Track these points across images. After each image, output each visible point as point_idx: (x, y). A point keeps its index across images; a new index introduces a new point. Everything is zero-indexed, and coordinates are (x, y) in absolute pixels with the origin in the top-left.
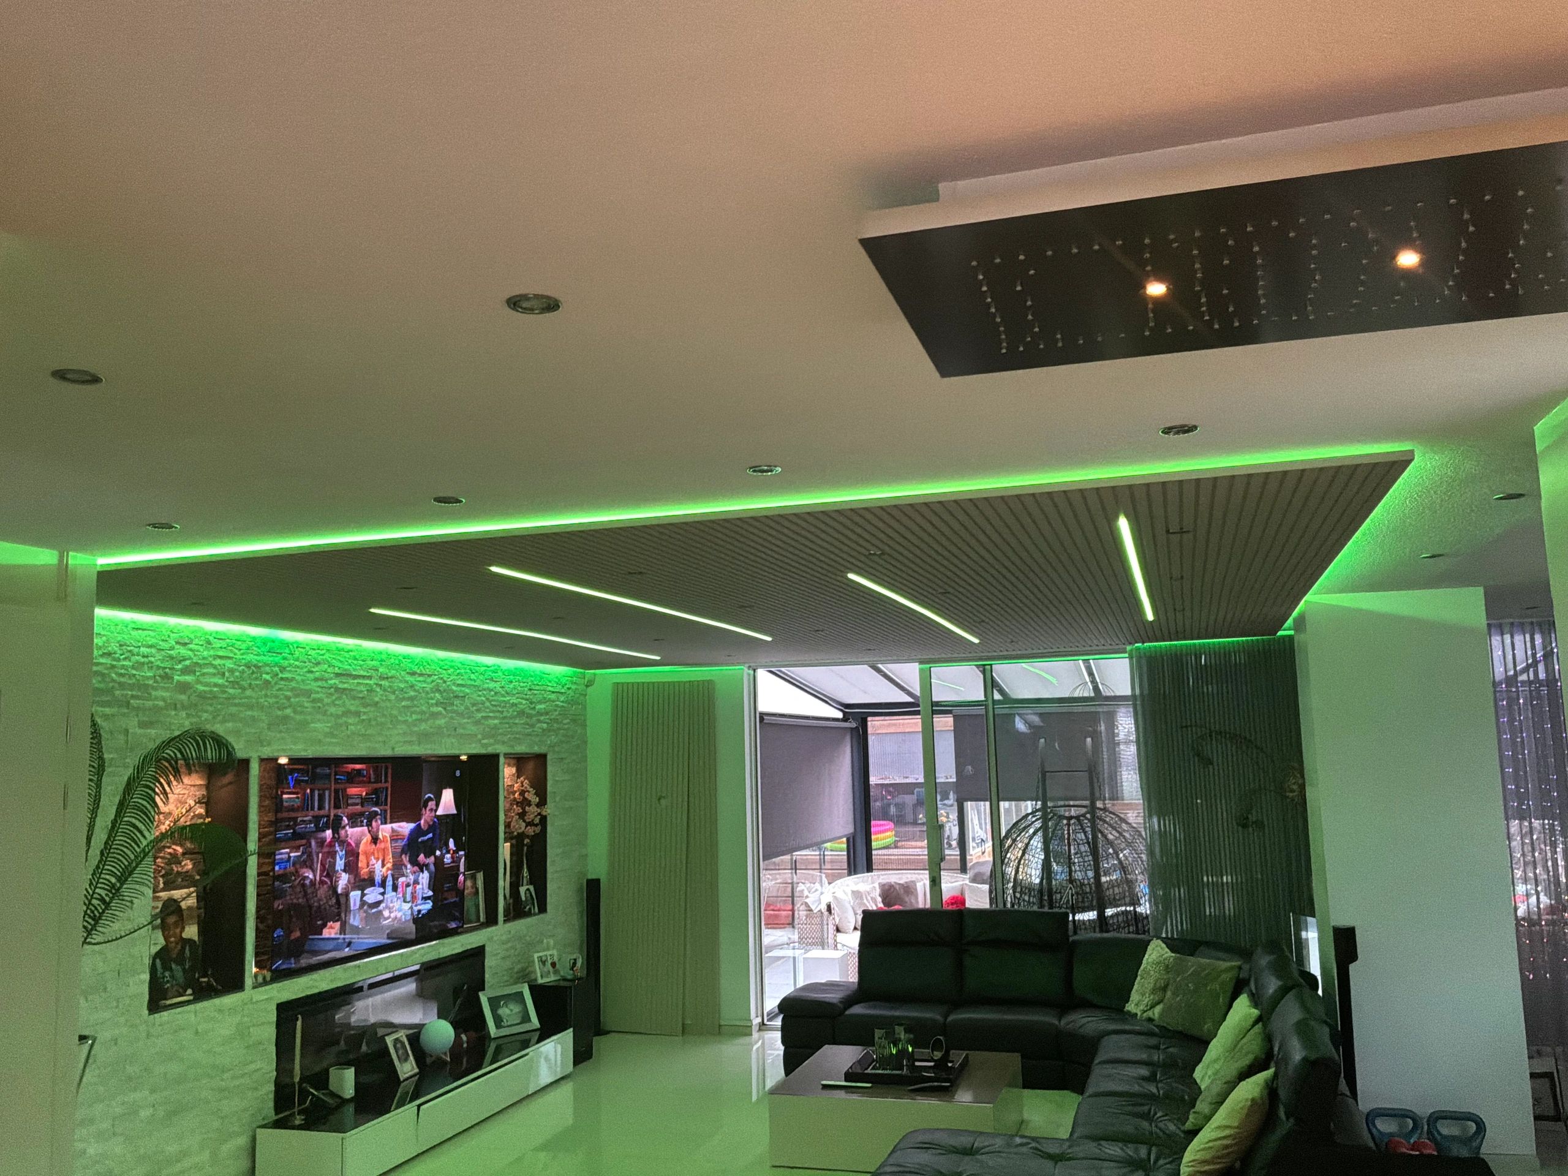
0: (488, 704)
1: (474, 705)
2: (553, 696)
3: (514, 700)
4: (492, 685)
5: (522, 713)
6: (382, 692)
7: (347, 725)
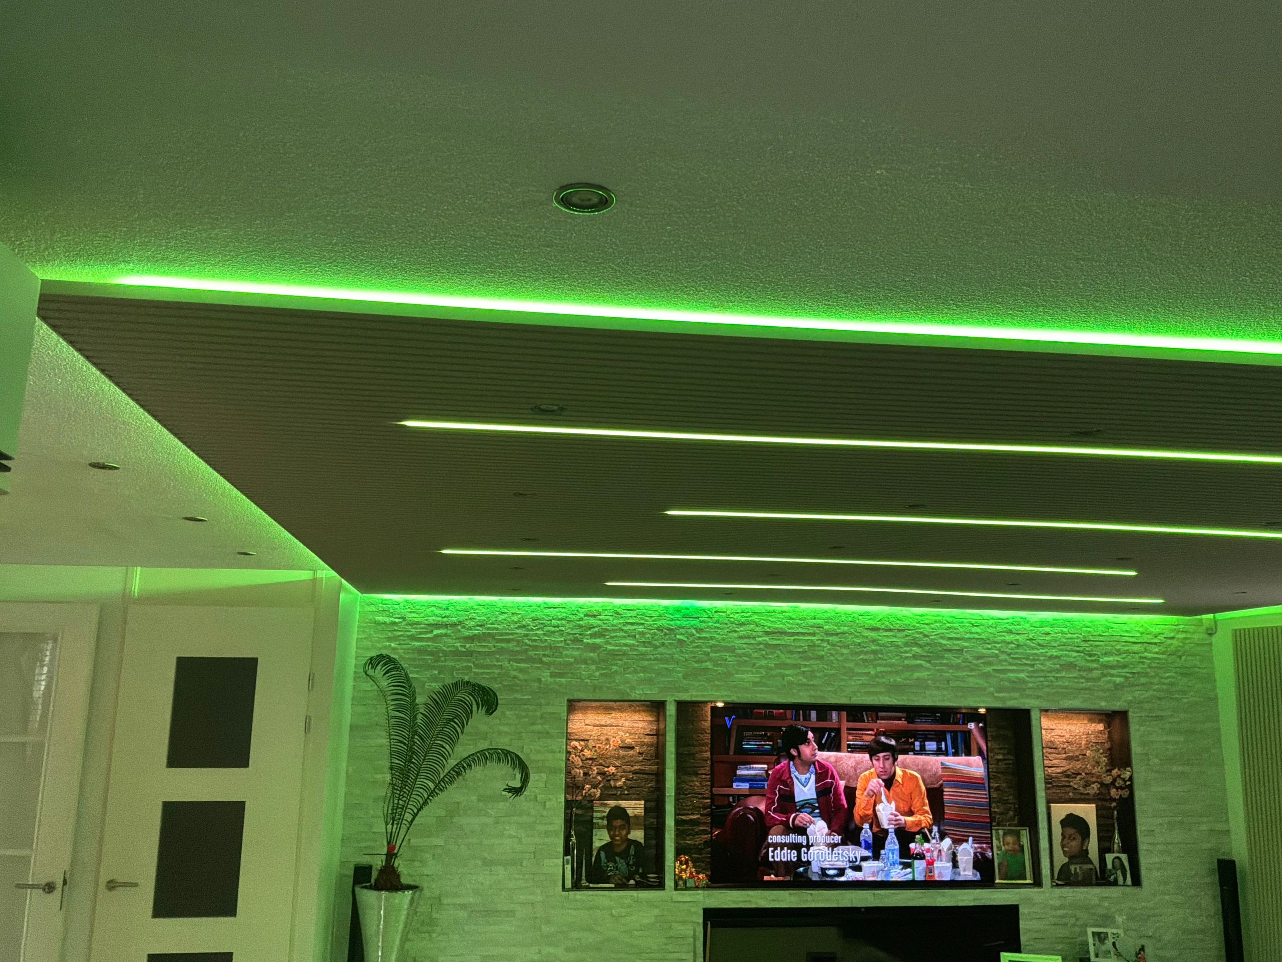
0: (1003, 657)
1: (979, 658)
2: (1136, 648)
3: (1054, 653)
4: (1009, 638)
5: (1071, 666)
6: (829, 647)
7: (783, 676)
